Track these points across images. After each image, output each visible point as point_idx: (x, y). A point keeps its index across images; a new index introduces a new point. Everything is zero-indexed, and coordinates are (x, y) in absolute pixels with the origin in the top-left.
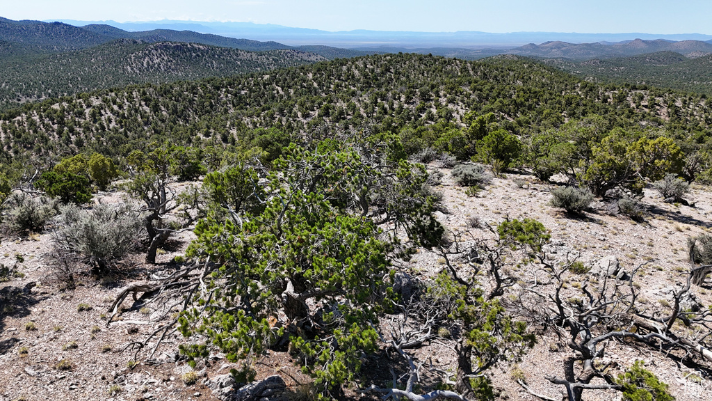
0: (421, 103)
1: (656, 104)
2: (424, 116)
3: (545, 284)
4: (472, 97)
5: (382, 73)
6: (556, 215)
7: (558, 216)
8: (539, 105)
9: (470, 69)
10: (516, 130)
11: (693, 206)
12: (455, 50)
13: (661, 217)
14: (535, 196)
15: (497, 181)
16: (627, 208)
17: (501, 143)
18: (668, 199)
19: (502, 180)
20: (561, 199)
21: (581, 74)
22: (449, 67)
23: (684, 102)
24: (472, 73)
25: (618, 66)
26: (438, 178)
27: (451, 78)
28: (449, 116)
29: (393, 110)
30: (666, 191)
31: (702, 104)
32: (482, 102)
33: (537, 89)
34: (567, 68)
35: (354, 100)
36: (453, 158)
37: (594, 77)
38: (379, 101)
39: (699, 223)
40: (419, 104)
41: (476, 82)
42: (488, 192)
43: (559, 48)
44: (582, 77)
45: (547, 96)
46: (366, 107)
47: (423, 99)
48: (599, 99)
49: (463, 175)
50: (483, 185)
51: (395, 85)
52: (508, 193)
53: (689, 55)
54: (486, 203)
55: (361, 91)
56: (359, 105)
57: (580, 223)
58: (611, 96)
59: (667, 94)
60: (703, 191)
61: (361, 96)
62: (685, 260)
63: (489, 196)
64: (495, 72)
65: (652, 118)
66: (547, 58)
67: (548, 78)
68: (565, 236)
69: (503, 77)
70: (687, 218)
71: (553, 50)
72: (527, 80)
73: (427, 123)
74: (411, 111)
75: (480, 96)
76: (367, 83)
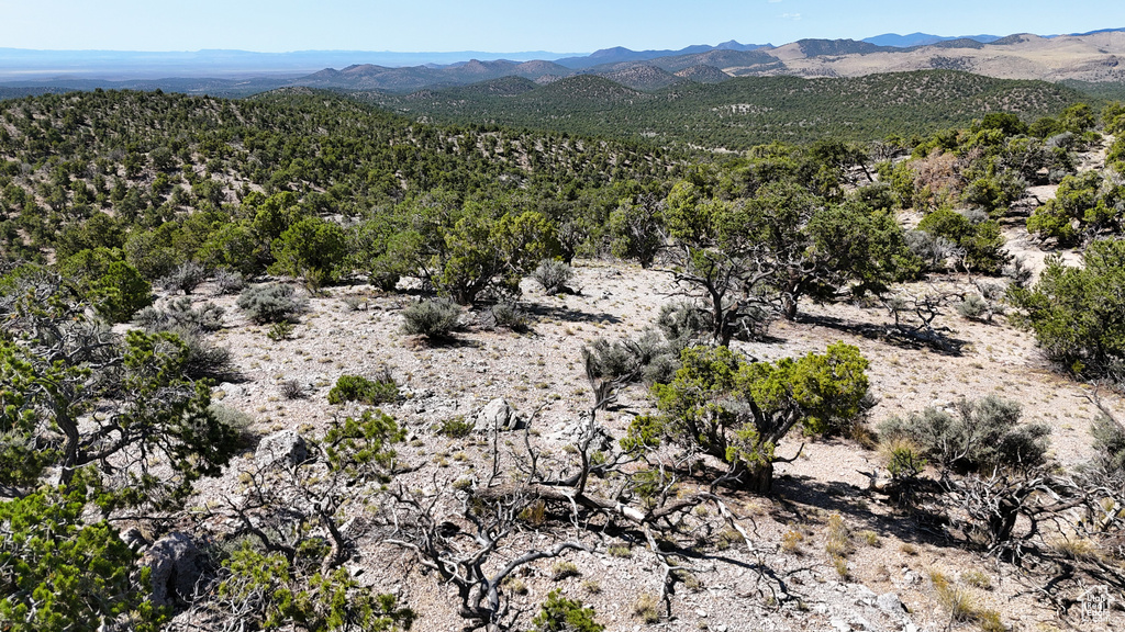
0: (160, 176)
1: (513, 150)
2: (170, 198)
3: (417, 469)
4: (251, 159)
5: (69, 126)
6: (415, 346)
7: (418, 347)
8: (359, 164)
9: (237, 113)
10: (332, 206)
11: (579, 294)
12: (204, 81)
13: (547, 319)
14: (379, 320)
15: (316, 304)
16: (504, 316)
17: (311, 241)
18: (550, 290)
19: (325, 301)
20: (417, 322)
21: (410, 113)
22: (199, 112)
23: (545, 144)
24: (241, 119)
25: (457, 99)
26: (216, 318)
27: (206, 130)
28: (217, 196)
29: (107, 192)
30: (545, 280)
31: (566, 145)
32: (268, 166)
33: (352, 140)
34: (389, 105)
35: (17, 183)
36: (235, 277)
37: (429, 117)
38: (72, 178)
39: (590, 318)
40: (155, 178)
41: (251, 134)
42: (306, 327)
43: (371, 75)
44: (412, 117)
45: (368, 149)
46: (47, 192)
47: (163, 170)
48: (441, 148)
49: (257, 306)
50: (295, 315)
51: (100, 148)
52: (337, 323)
53: (539, 81)
54: (305, 347)
55: (30, 162)
56: (30, 190)
57: (450, 352)
58: (456, 143)
59: (523, 136)
60: (586, 268)
61: (32, 173)
62: (583, 376)
63: (309, 334)
64: (281, 117)
65: (512, 170)
66: (357, 91)
67: (364, 121)
68: (431, 379)
69: (294, 123)
70: (575, 313)
71: (364, 78)
72: (334, 126)
73: (179, 210)
74: (142, 192)
75: (262, 157)
76: (41, 147)
